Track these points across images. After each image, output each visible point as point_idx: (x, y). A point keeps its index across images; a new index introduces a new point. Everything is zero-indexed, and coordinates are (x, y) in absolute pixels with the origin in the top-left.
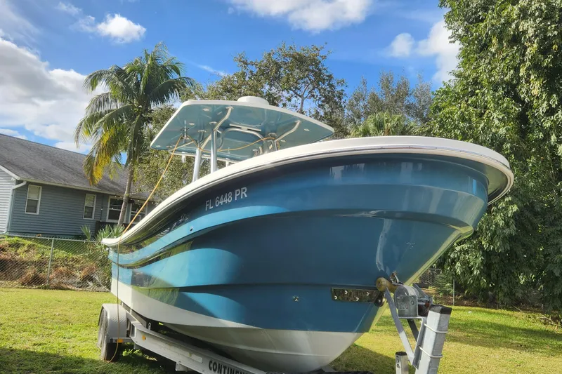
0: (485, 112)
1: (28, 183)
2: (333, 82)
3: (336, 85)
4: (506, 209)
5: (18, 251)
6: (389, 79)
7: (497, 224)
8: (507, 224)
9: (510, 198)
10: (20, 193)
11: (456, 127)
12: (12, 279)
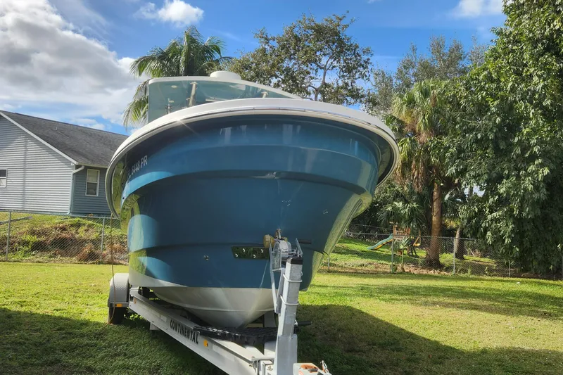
0: (523, 69)
1: (86, 168)
2: (359, 51)
3: (361, 53)
4: (537, 172)
5: (79, 231)
6: (441, 44)
7: (525, 189)
8: (537, 188)
9: (540, 161)
10: (79, 177)
11: (482, 89)
12: (71, 256)
